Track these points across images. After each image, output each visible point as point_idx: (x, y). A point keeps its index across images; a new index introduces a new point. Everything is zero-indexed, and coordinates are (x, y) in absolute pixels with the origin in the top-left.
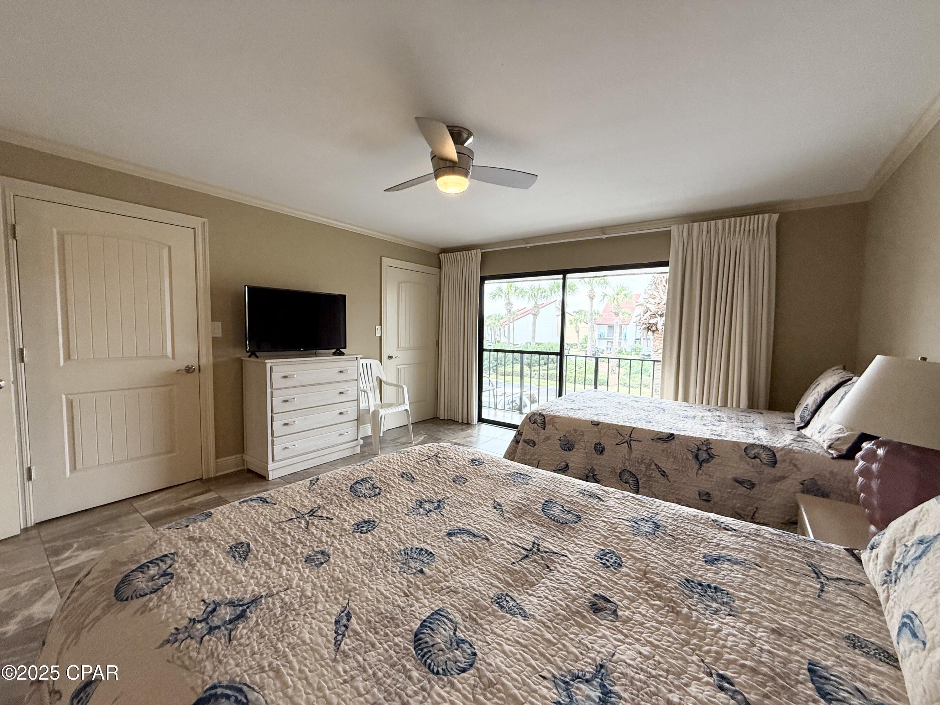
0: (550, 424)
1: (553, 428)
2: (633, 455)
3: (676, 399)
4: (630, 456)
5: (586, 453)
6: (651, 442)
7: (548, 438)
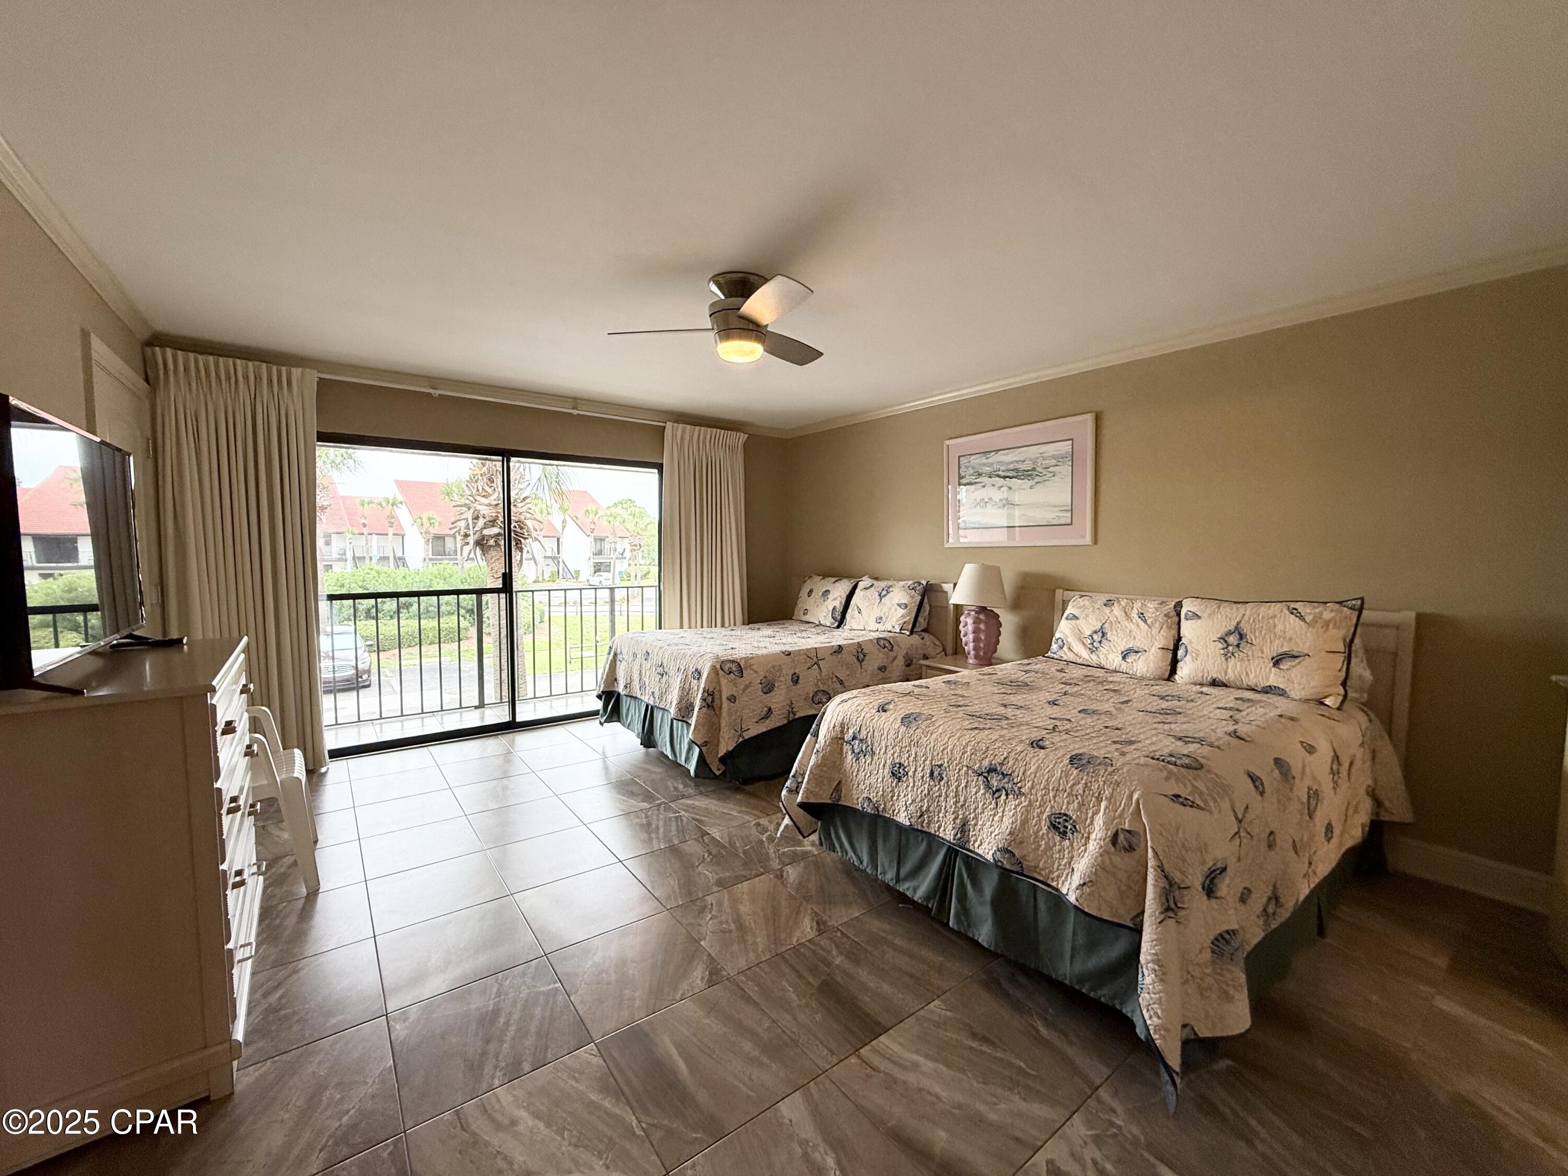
0: (746, 668)
1: (752, 672)
2: (823, 674)
3: (682, 627)
4: (820, 676)
5: (787, 687)
6: (831, 657)
7: (747, 687)
